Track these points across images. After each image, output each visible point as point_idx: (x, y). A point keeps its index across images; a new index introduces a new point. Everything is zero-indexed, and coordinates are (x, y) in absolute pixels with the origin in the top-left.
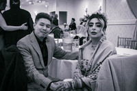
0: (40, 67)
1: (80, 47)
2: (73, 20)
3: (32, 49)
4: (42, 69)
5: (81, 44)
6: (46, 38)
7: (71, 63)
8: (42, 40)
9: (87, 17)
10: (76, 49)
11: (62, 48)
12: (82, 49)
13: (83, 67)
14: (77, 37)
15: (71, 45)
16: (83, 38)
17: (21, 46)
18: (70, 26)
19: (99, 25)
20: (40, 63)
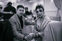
20: (20, 28)
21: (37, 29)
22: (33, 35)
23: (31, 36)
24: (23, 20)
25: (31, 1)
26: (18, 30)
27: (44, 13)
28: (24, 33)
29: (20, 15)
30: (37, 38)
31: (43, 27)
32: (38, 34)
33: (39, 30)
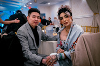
20: (34, 45)
21: (62, 47)
22: (56, 56)
23: (54, 58)
24: (39, 32)
25: (49, 4)
26: (30, 50)
27: (72, 20)
28: (41, 53)
29: (34, 25)
30: (63, 61)
31: (72, 43)
32: (65, 55)
33: (65, 47)
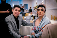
0: (16, 30)
1: (34, 20)
2: (31, 8)
3: (12, 22)
4: (17, 31)
5: (34, 19)
6: (18, 16)
7: (30, 28)
8: (16, 18)
9: (37, 7)
10: (32, 21)
11: (26, 21)
12: (35, 21)
13: (35, 29)
14: (32, 16)
15: (30, 19)
16: (35, 16)
17: (7, 20)
18: (29, 11)
19: (42, 10)
